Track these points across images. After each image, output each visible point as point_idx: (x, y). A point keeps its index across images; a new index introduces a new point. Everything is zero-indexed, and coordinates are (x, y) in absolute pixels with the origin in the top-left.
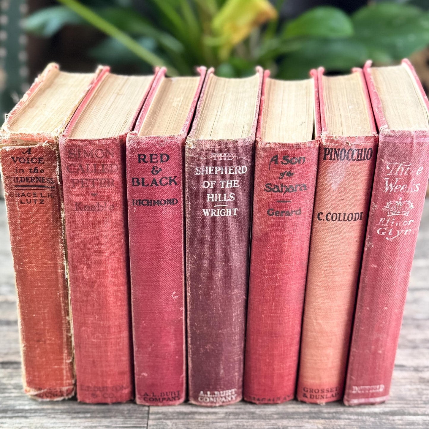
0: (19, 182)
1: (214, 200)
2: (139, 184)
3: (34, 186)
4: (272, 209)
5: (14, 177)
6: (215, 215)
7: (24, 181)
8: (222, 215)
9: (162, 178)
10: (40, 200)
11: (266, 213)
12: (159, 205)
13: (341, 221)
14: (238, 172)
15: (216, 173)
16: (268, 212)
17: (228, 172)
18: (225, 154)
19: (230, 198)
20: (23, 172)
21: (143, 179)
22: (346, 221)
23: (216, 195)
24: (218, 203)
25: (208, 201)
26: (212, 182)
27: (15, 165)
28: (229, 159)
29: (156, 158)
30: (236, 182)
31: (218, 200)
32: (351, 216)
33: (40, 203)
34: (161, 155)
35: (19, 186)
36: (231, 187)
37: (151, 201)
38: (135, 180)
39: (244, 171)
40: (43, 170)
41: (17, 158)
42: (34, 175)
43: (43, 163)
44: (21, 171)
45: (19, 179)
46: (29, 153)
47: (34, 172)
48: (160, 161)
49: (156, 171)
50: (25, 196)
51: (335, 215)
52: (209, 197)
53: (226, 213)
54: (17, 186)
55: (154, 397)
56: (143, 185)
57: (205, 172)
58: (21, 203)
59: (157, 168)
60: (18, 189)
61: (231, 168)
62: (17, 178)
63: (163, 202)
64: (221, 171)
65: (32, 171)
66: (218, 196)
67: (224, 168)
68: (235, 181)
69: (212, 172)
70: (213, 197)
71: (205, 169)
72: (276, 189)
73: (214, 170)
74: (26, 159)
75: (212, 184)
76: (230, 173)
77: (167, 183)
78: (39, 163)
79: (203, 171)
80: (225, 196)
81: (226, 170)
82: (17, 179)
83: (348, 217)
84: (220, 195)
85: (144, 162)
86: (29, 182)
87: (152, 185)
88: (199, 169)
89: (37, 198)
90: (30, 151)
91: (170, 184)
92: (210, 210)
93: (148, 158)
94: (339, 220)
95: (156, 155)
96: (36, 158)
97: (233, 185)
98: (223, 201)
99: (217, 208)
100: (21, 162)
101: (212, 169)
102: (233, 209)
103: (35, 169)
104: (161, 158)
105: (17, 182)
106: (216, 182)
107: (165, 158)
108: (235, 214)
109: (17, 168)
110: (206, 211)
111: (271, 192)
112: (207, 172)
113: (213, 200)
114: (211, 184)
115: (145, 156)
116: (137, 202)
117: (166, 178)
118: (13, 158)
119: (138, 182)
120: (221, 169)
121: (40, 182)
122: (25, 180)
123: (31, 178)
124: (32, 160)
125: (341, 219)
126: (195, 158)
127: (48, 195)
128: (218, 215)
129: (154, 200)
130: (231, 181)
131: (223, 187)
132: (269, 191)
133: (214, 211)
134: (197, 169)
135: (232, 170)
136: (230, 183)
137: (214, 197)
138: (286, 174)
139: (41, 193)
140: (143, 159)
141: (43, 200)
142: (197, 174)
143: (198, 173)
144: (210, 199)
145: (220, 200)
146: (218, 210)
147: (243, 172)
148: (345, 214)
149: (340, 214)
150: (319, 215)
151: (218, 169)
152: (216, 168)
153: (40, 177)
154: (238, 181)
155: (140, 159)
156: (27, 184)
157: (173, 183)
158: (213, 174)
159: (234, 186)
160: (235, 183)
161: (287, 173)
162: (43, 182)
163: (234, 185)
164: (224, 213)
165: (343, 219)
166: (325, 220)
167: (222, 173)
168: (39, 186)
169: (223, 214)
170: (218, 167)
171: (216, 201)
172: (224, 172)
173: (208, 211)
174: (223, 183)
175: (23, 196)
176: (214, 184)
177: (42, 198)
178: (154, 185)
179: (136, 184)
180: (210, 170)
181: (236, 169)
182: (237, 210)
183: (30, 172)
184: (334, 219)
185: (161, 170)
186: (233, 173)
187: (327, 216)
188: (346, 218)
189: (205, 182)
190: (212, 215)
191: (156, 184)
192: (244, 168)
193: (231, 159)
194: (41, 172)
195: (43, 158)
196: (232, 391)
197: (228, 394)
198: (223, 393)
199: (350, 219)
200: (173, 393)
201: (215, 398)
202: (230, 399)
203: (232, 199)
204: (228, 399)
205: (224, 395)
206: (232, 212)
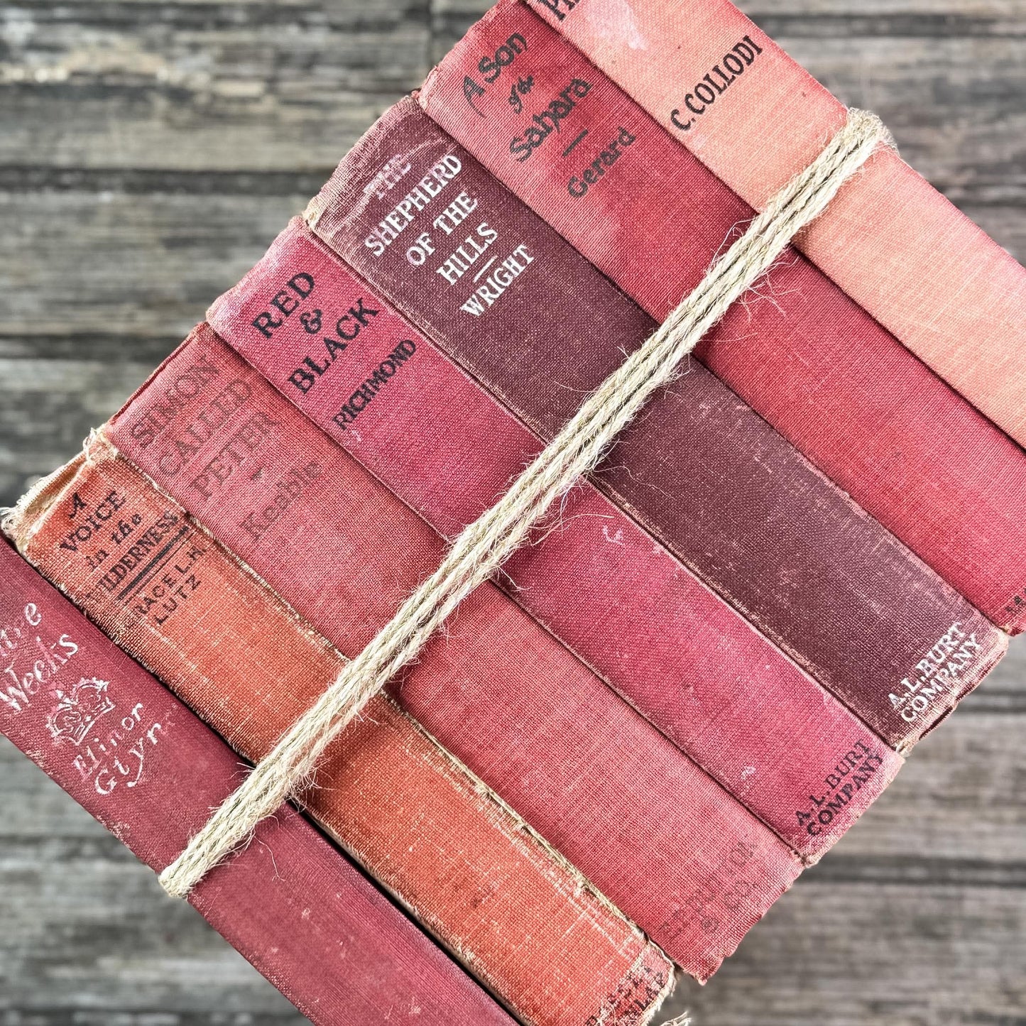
0: (118, 583)
1: (461, 269)
2: (311, 378)
3: (151, 565)
4: (573, 180)
5: (101, 582)
6: (496, 296)
7: (125, 571)
8: (507, 284)
10: (187, 582)
11: (571, 200)
12: (386, 381)
13: (725, 87)
14: (444, 178)
15: (410, 218)
16: (572, 192)
17: (428, 195)
18: (387, 167)
19: (485, 238)
20: (106, 555)
21: (308, 361)
22: (734, 78)
23: (453, 257)
24: (474, 269)
25: (453, 282)
26: (419, 241)
27: (80, 555)
28: (404, 172)
29: (288, 299)
30: (463, 199)
31: (466, 262)
32: (731, 62)
33: (194, 588)
34: (292, 284)
35: (125, 592)
36: (464, 216)
37: (364, 386)
39: (455, 165)
40: (136, 516)
41: (70, 538)
42: (129, 542)
43: (124, 501)
44: (102, 556)
45: (112, 577)
46: (83, 505)
47: (125, 535)
48: (300, 297)
49: (312, 323)
50: (153, 602)
51: (701, 90)
52: (447, 276)
53: (510, 273)
54: (121, 595)
55: (823, 807)
56: (319, 371)
57: (388, 236)
58: (160, 622)
59: (309, 315)
60: (130, 599)
61: (427, 182)
62: (106, 577)
63: (388, 368)
64: (413, 205)
65: (120, 536)
66: (460, 256)
67: (415, 196)
68: (458, 200)
69: (400, 223)
70: (453, 267)
71: (381, 230)
72: (535, 138)
73: (401, 216)
74: (88, 524)
75: (424, 245)
76: (433, 194)
77: (357, 327)
78: (116, 507)
79: (382, 236)
80: (473, 243)
81: (420, 195)
82: (109, 580)
83: (730, 69)
84: (460, 250)
85: (276, 326)
86: (135, 565)
87: (334, 357)
88: (371, 241)
89: (179, 584)
90: (80, 500)
91: (365, 323)
92: (474, 296)
93: (275, 313)
94: (720, 91)
95: (283, 293)
96: (103, 505)
97: (464, 210)
98: (477, 255)
99: (482, 281)
100: (85, 539)
101: (393, 217)
102: (515, 253)
103: (122, 529)
104: (297, 290)
105: (115, 586)
106: (426, 234)
107: (302, 283)
108: (530, 260)
109: (88, 557)
110: (469, 305)
111: (534, 152)
112: (391, 231)
113: (460, 274)
114: (424, 247)
115: (267, 315)
116: (344, 416)
117: (346, 318)
118: (64, 545)
119: (305, 376)
120: (409, 201)
121: (154, 545)
122: (123, 568)
123: (133, 555)
124: (99, 516)
125: (721, 86)
126: (344, 228)
127: (192, 556)
128: (501, 291)
129: (368, 381)
130: (453, 205)
131: (449, 231)
132: (528, 156)
133: (484, 292)
134: (368, 245)
135: (431, 184)
136: (454, 213)
137: (457, 265)
138: (518, 93)
139: (176, 567)
140: (270, 324)
141: (193, 577)
142: (378, 253)
143: (378, 248)
144: (453, 275)
145: (472, 261)
146: (489, 280)
147: (456, 171)
148: (716, 69)
149: (707, 78)
150: (675, 121)
151: (404, 207)
152: (399, 208)
153: (143, 537)
154: (463, 194)
155: (263, 329)
156: (136, 572)
157: (366, 316)
158: (406, 224)
159: (470, 210)
160: (464, 204)
161: (519, 89)
162: (158, 540)
163: (467, 208)
164: (506, 275)
165: (724, 81)
166: (696, 115)
167: (420, 208)
168: (160, 556)
169: (506, 280)
170: (401, 204)
171: (466, 268)
172: (421, 202)
173: (473, 300)
174: (442, 225)
175: (151, 606)
176: (428, 240)
177: (187, 576)
178: (339, 352)
180: (394, 223)
181: (436, 175)
182: (525, 248)
183: (118, 542)
184: (709, 97)
185: (318, 312)
186: (439, 189)
187: (688, 104)
188: (729, 75)
189: (408, 254)
190: (490, 302)
191: (337, 345)
192: (449, 160)
193: (409, 167)
194: (136, 523)
195: (114, 493)
196: (954, 633)
197: (950, 646)
198: (936, 653)
199: (736, 67)
200: (851, 757)
201: (932, 682)
202: (968, 655)
203: (492, 235)
204: (965, 659)
205: (944, 657)
206: (520, 259)
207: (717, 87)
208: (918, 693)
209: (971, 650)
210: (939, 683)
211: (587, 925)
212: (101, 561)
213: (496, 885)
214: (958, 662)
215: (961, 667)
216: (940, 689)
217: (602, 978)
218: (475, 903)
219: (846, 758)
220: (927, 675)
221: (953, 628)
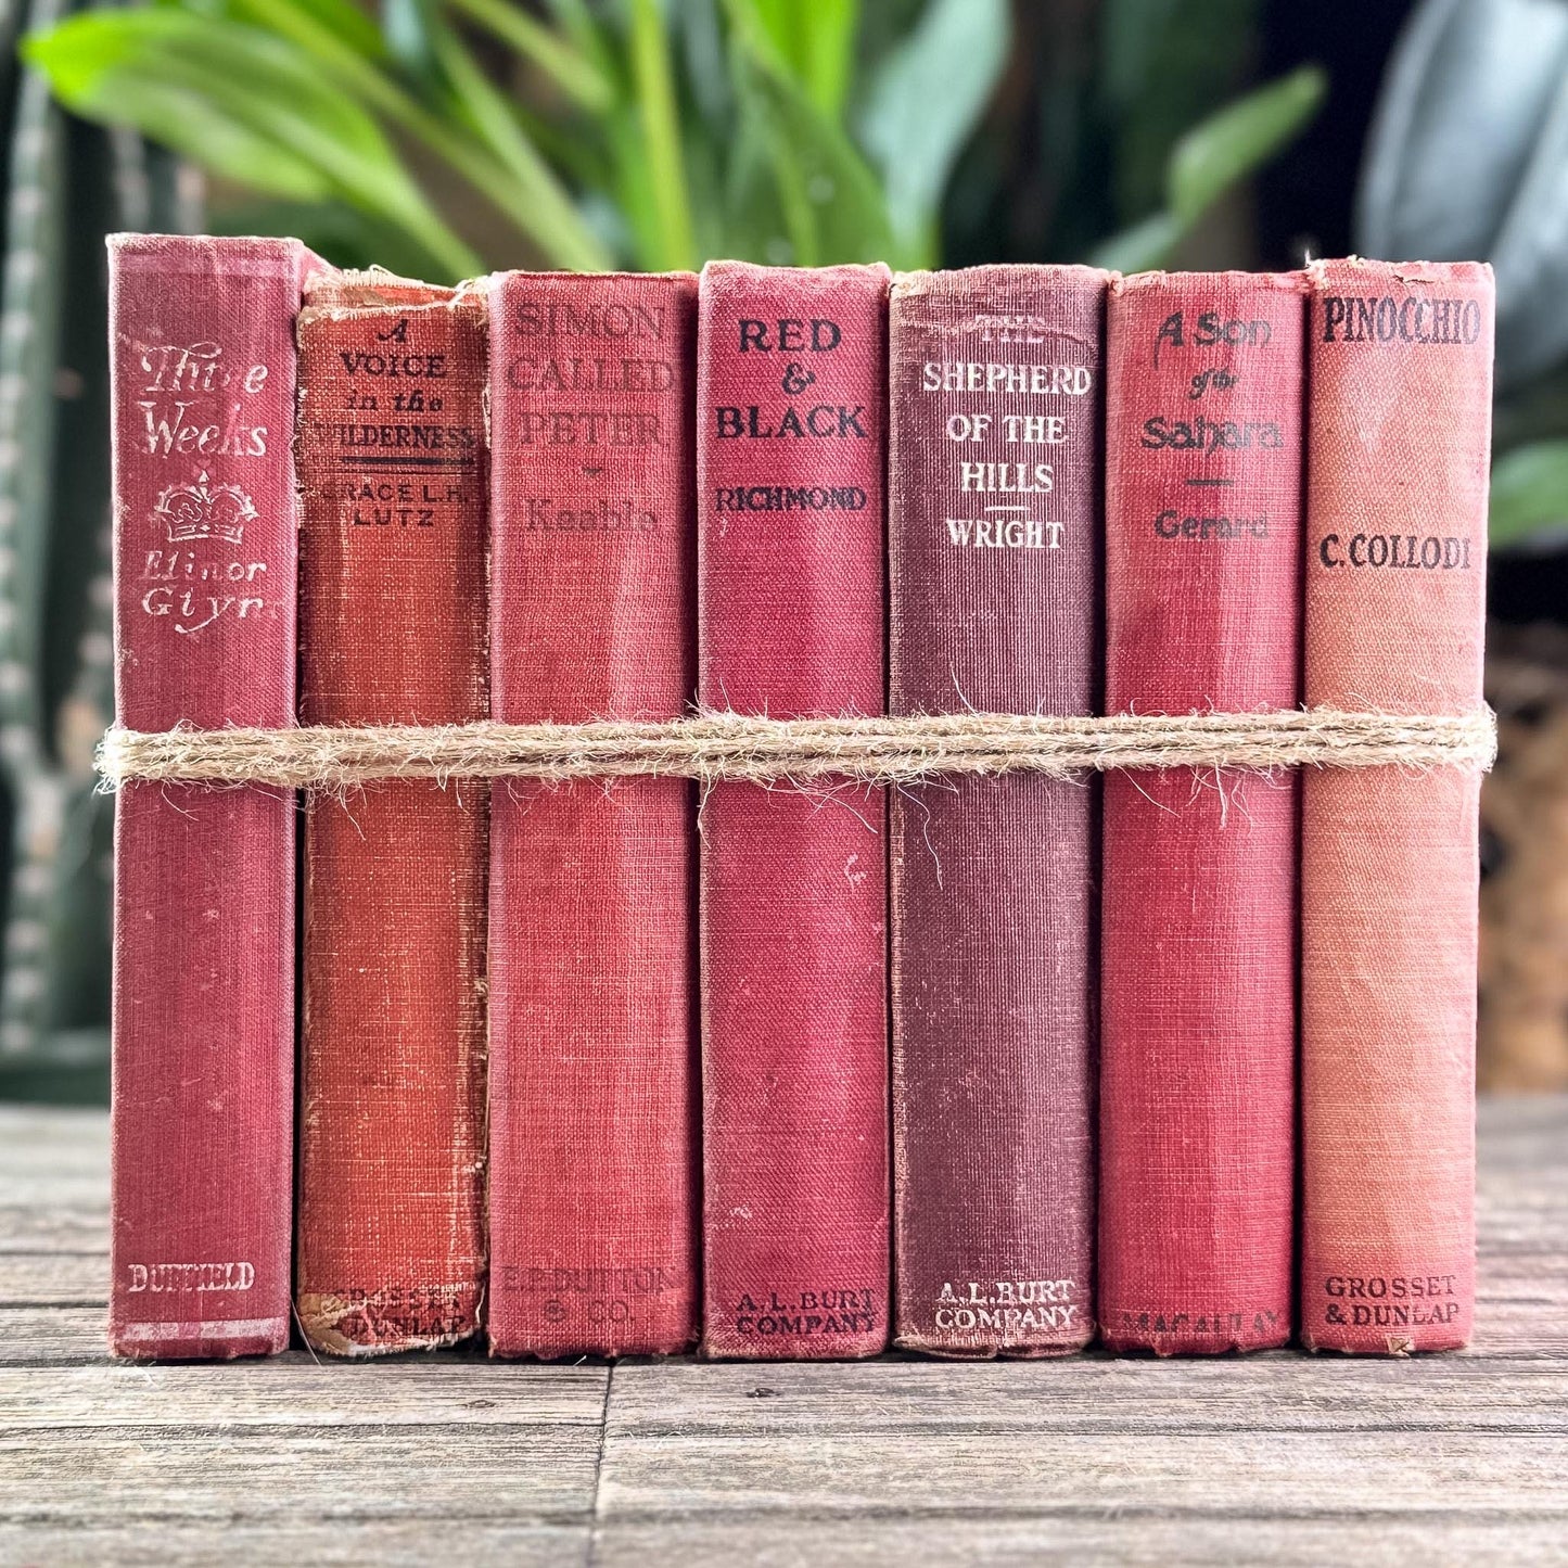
0: (358, 444)
1: (986, 485)
2: (740, 429)
3: (404, 461)
4: (1172, 514)
5: (344, 427)
6: (990, 544)
7: (375, 441)
8: (1012, 545)
9: (817, 409)
10: (421, 512)
11: (1151, 530)
12: (803, 508)
13: (1402, 566)
14: (1060, 386)
15: (991, 388)
16: (1159, 523)
17: (1029, 386)
18: (1020, 319)
19: (1039, 482)
20: (373, 407)
21: (754, 411)
22: (1418, 566)
23: (991, 466)
24: (1001, 499)
25: (966, 488)
26: (976, 418)
27: (352, 383)
28: (1031, 340)
29: (798, 335)
30: (1057, 424)
31: (997, 484)
32: (1431, 549)
33: (421, 524)
34: (816, 324)
35: (354, 460)
36: (1040, 440)
37: (779, 490)
38: (729, 415)
39: (1083, 385)
40: (440, 402)
41: (359, 356)
42: (409, 419)
43: (443, 375)
44: (369, 404)
45: (359, 434)
46: (401, 339)
47: (410, 408)
48: (810, 345)
49: (796, 381)
50: (371, 496)
51: (1378, 544)
52: (967, 476)
53: (1025, 539)
54: (348, 458)
55: (775, 1316)
56: (754, 432)
57: (953, 382)
58: (358, 522)
59: (801, 370)
60: (353, 471)
61: (1040, 372)
62: (352, 427)
63: (818, 498)
64: (1006, 379)
65: (405, 404)
66: (997, 470)
67: (1017, 372)
68: (1052, 420)
69: (978, 383)
70: (980, 475)
71: (953, 369)
72: (1181, 438)
73: (984, 375)
74: (388, 361)
75: (978, 426)
76: (1035, 389)
77: (832, 430)
78: (430, 374)
79: (947, 376)
80: (1021, 474)
81: (1023, 377)
82: (351, 433)
83: (1424, 554)
84: (1004, 467)
85: (760, 346)
86: (391, 445)
87: (782, 434)
88: (934, 369)
89: (411, 506)
90: (404, 331)
91: (843, 433)
92: (971, 522)
93: (773, 333)
94: (1394, 564)
95: (800, 324)
96: (420, 358)
97: (1045, 436)
98: (1013, 489)
99: (992, 517)
100: (369, 371)
101: (977, 370)
102: (1048, 524)
103: (413, 399)
104: (816, 334)
105: (352, 443)
106: (989, 418)
107: (826, 333)
108: (1054, 545)
109: (355, 392)
110: (957, 525)
111: (1165, 449)
112: (960, 381)
113: (980, 488)
114: (975, 427)
115: (763, 329)
116: (732, 496)
117: (830, 410)
118: (345, 356)
119: (736, 423)
120: (1006, 372)
121: (426, 446)
122: (377, 435)
123: (399, 432)
124: (406, 364)
125: (1399, 561)
126: (925, 330)
127: (449, 493)
128: (999, 544)
129: (788, 489)
130: (1041, 420)
131: (1013, 438)
132: (1157, 446)
133: (984, 529)
134: (927, 369)
135: (1043, 377)
136: (1035, 427)
137: (986, 476)
138: (1210, 380)
139: (426, 487)
140: (757, 339)
141: (430, 513)
142: (927, 387)
143: (933, 383)
144: (973, 483)
145: (1003, 488)
146: (1000, 523)
147: (1078, 391)
148: (1412, 540)
149: (1396, 539)
150: (1324, 547)
151: (997, 372)
152: (991, 367)
153: (425, 428)
154: (1061, 420)
155: (745, 337)
156: (383, 452)
157: (850, 428)
158: (981, 388)
159: (1051, 440)
160: (1052, 429)
161: (1215, 377)
162: (435, 445)
163: (1051, 435)
164: (1019, 535)
165: (1408, 557)
166: (1349, 562)
167: (1010, 389)
168: (421, 461)
169: (1014, 539)
170: (998, 366)
171: (991, 489)
172: (1017, 384)
173: (966, 525)
174: (1012, 426)
175: (366, 498)
176: (985, 426)
177: (425, 506)
178: (791, 433)
179: (730, 429)
180: (972, 376)
181: (1055, 375)
182: (1062, 529)
183: (398, 408)
184: (1378, 558)
185: (812, 379)
186: (1045, 391)
187: (1353, 545)
188: (1417, 558)
189: (953, 418)
190: (978, 544)
191: (796, 426)
192: (1082, 375)
193: (1040, 341)
194: (432, 409)
195: (441, 358)
196: (1061, 1288)
197: (1046, 1296)
198: (1027, 1289)
199: (1431, 559)
200: (848, 1297)
201: (997, 1312)
202: (1052, 1321)
203: (1045, 486)
204: (1046, 1321)
205: (1031, 1301)
206: (1046, 534)
207: (1395, 558)
208: (974, 1308)
209: (1060, 1318)
210: (1002, 1318)
211: (445, 1207)
212: (363, 407)
213: (403, 1083)
214: (1038, 1318)
215: (1035, 1325)
216: (998, 1325)
217: (407, 1267)
218: (368, 1081)
219: (843, 1293)
220: (1000, 1301)
221: (1064, 1283)
